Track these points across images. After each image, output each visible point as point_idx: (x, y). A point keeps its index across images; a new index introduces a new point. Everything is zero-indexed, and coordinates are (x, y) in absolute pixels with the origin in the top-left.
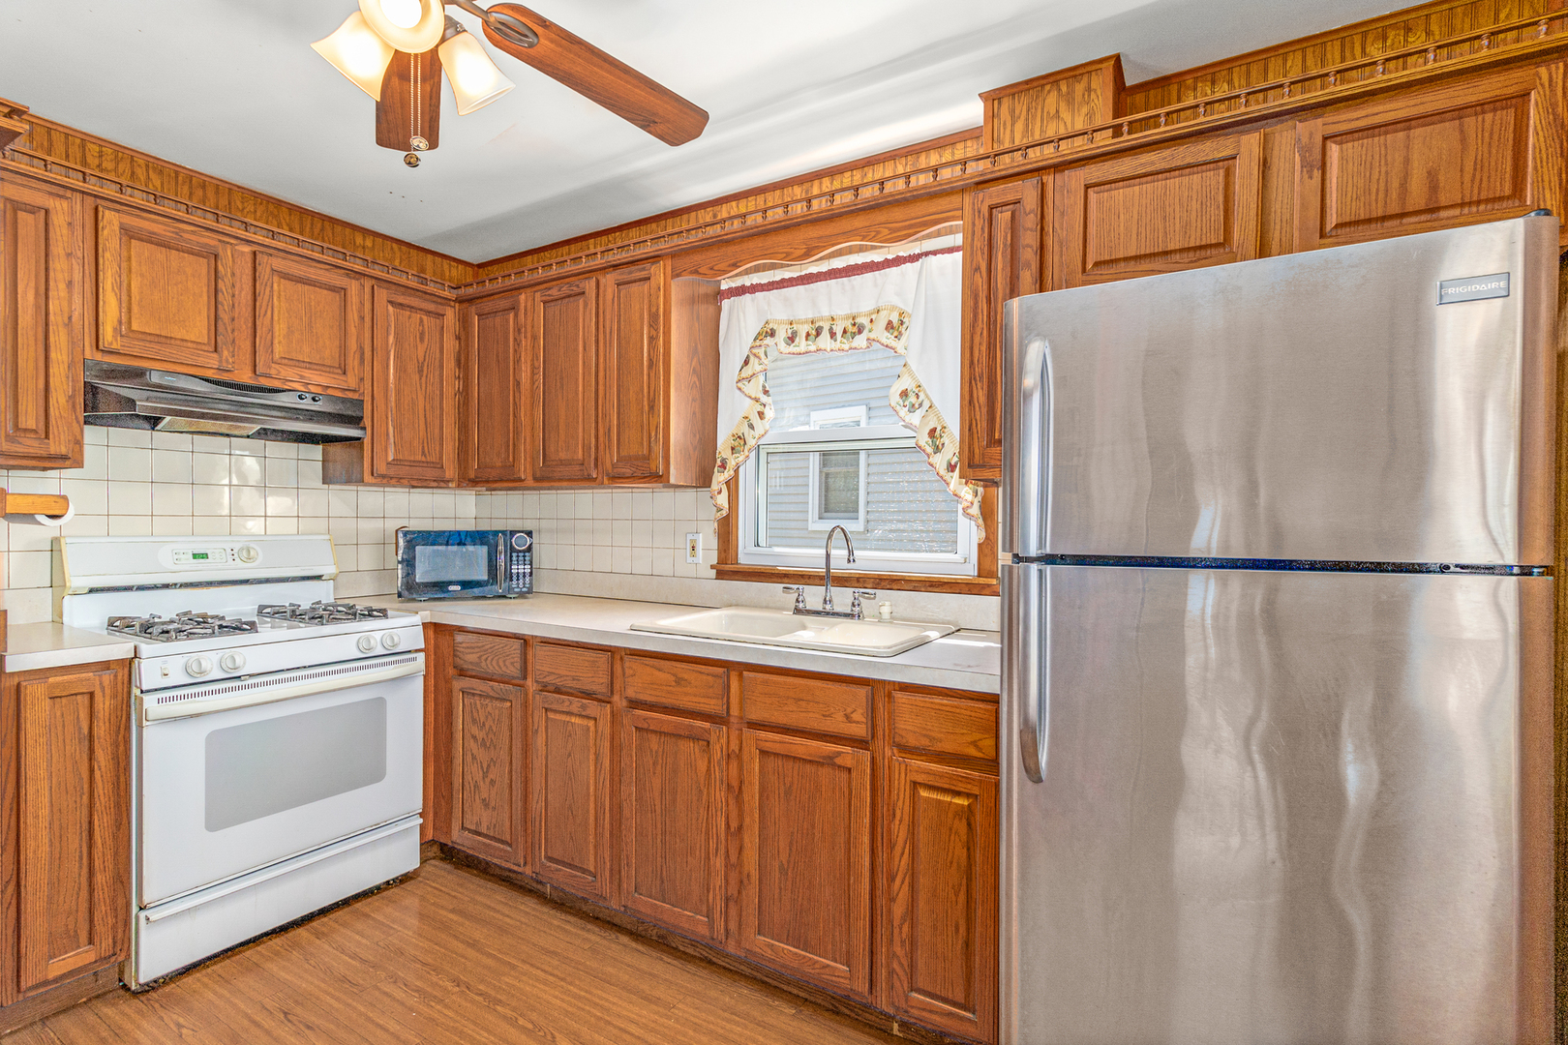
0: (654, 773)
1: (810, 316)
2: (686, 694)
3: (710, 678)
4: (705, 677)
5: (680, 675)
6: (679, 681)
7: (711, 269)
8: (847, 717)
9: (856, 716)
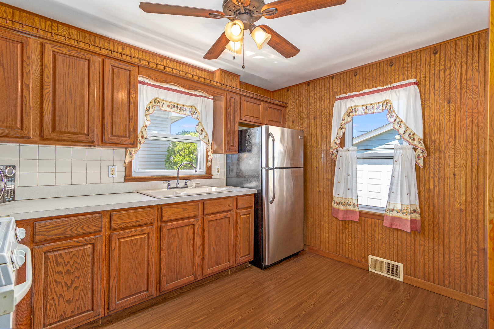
0: (174, 242)
1: (170, 101)
2: (187, 213)
3: (195, 206)
4: (193, 206)
5: (185, 208)
6: (184, 210)
7: (157, 78)
8: (229, 206)
9: (230, 205)
